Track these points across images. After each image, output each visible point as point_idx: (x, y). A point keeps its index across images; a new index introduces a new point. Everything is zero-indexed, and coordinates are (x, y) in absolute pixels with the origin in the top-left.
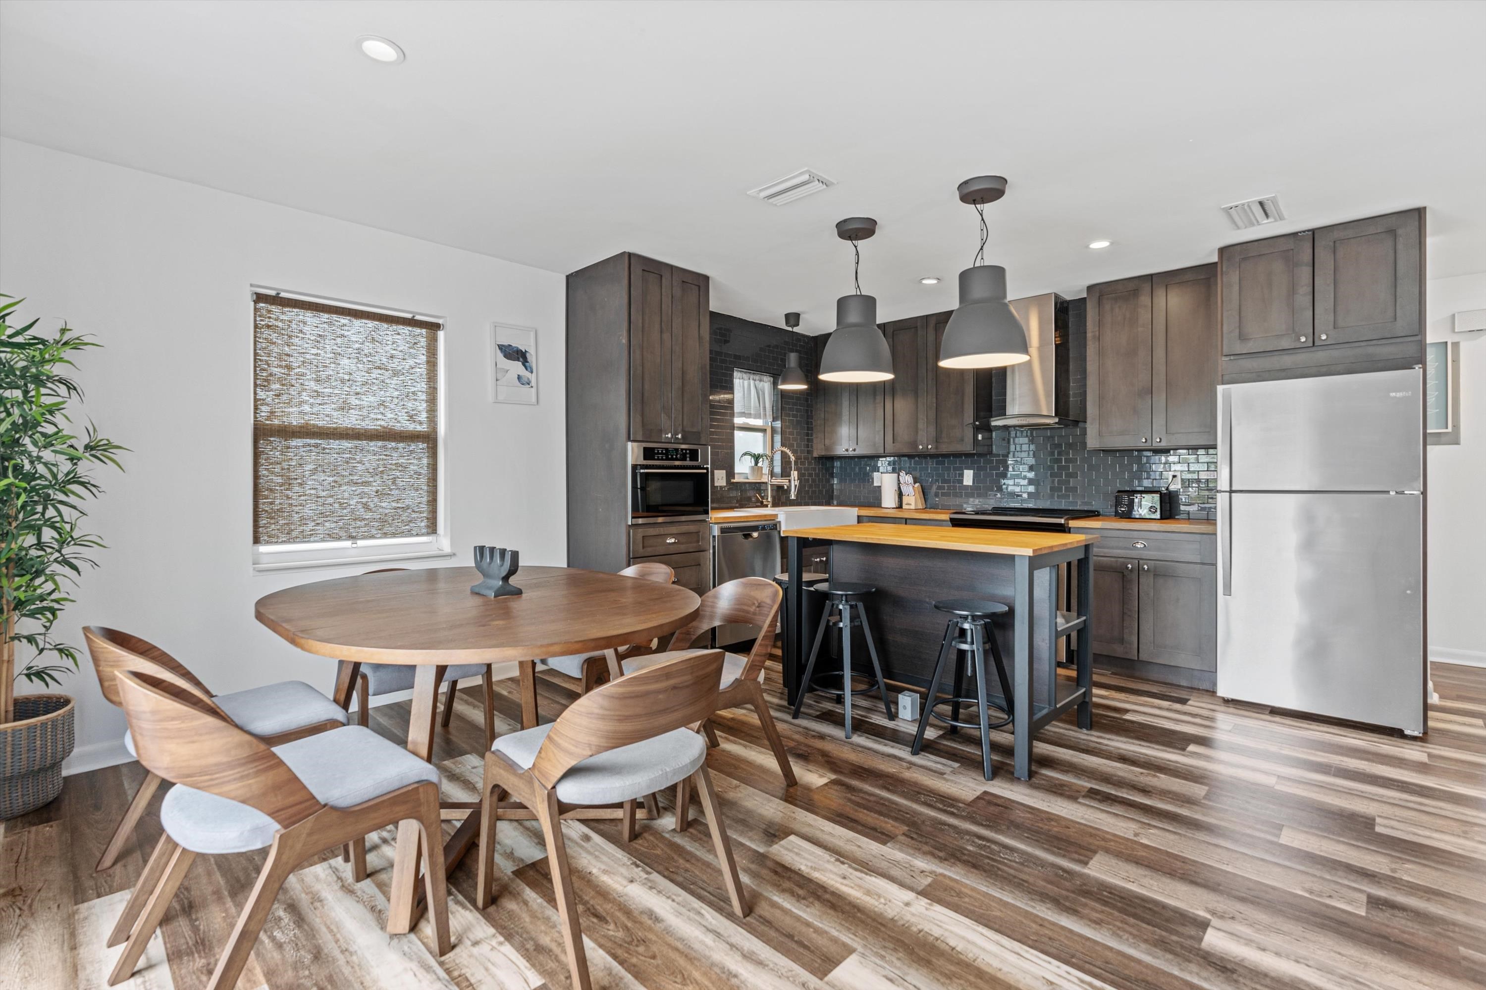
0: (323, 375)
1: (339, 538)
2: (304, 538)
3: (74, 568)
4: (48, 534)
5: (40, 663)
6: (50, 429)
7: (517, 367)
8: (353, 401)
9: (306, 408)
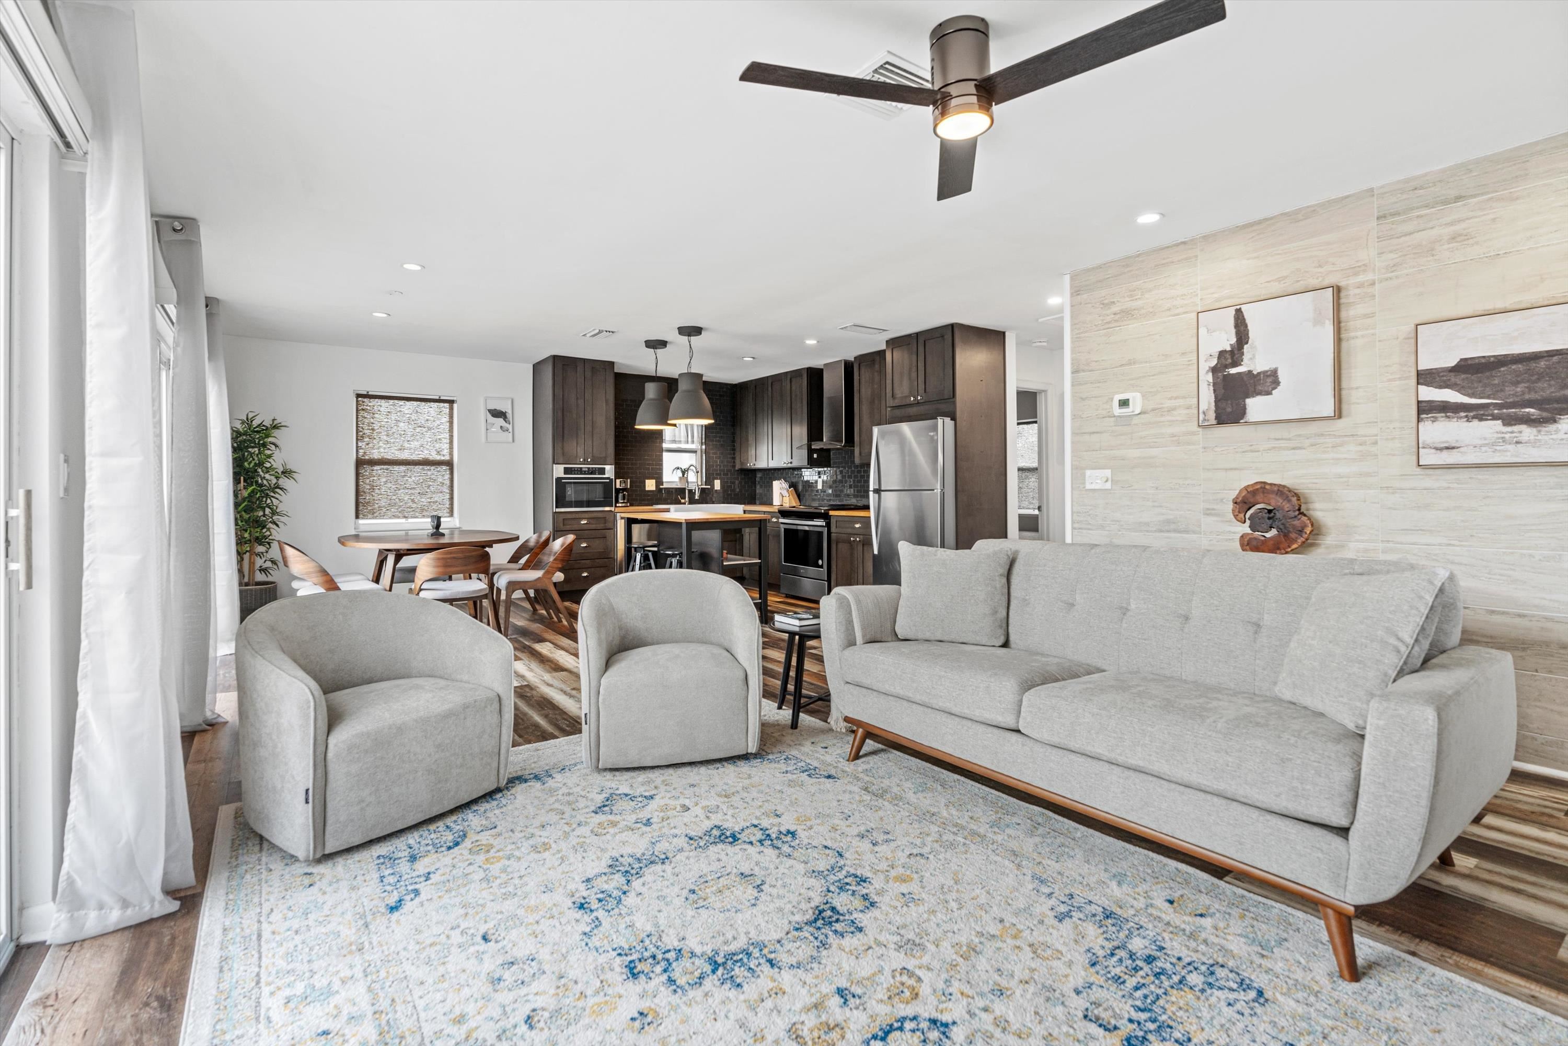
0: (391, 433)
1: (399, 517)
2: (382, 517)
3: (277, 525)
4: (268, 511)
5: (265, 566)
6: (268, 465)
7: (500, 421)
8: (406, 445)
9: (382, 450)
